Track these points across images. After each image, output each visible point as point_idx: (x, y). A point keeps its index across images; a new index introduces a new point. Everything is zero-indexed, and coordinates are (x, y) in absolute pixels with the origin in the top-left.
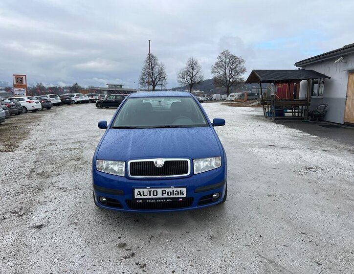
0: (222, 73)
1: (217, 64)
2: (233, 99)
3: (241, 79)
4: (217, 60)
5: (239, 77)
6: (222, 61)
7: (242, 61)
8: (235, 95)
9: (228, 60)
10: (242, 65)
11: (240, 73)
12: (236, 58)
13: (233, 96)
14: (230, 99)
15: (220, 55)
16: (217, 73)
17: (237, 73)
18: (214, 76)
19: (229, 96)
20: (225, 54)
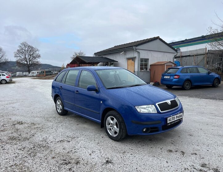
0: (23, 57)
1: (18, 51)
2: (35, 75)
3: (38, 62)
4: (19, 49)
5: (36, 61)
6: (23, 49)
7: (37, 50)
8: (35, 73)
9: (26, 49)
10: (37, 52)
11: (37, 58)
12: (32, 48)
13: (34, 73)
14: (31, 75)
15: (20, 45)
16: (19, 57)
17: (35, 58)
18: (17, 59)
19: (31, 73)
20: (24, 44)
